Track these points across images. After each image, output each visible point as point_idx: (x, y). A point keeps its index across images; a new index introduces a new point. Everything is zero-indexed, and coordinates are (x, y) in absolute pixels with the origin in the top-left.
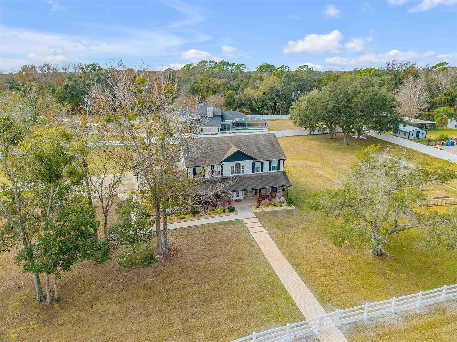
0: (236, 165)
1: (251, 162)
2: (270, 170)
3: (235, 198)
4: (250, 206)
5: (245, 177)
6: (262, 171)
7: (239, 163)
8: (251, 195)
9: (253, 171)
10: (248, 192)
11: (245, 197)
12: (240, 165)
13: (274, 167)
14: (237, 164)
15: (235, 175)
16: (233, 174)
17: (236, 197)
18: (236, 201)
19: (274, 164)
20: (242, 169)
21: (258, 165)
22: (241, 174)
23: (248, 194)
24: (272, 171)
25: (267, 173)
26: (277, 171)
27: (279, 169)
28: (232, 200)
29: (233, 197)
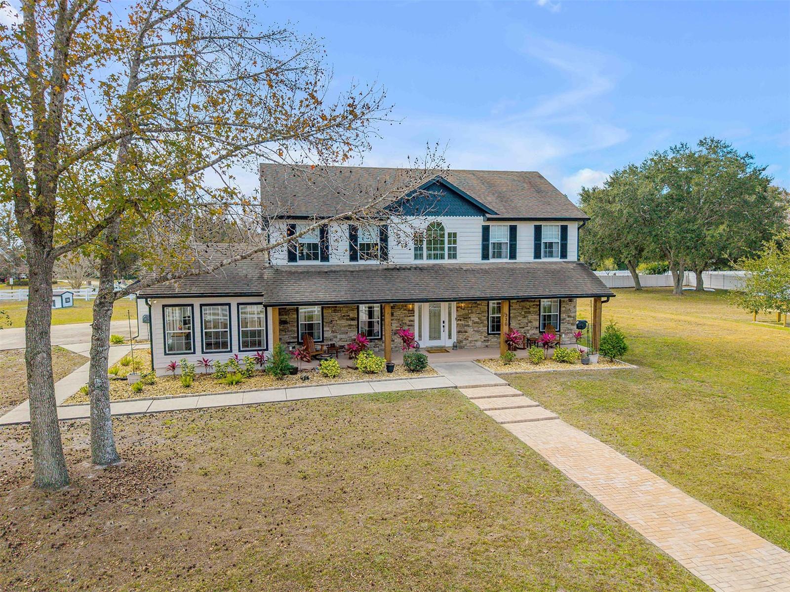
0: (429, 229)
1: (478, 222)
2: (537, 255)
3: (426, 342)
4: (478, 361)
5: (460, 271)
6: (513, 255)
7: (439, 224)
8: (477, 337)
9: (485, 256)
10: (470, 323)
11: (459, 342)
12: (442, 229)
13: (551, 245)
14: (432, 225)
15: (425, 262)
16: (421, 256)
17: (431, 338)
18: (431, 350)
19: (551, 235)
20: (449, 243)
21: (500, 234)
22: (446, 261)
23: (470, 330)
24: (543, 260)
25: (529, 263)
26: (559, 260)
27: (564, 255)
28: (418, 348)
29: (421, 339)
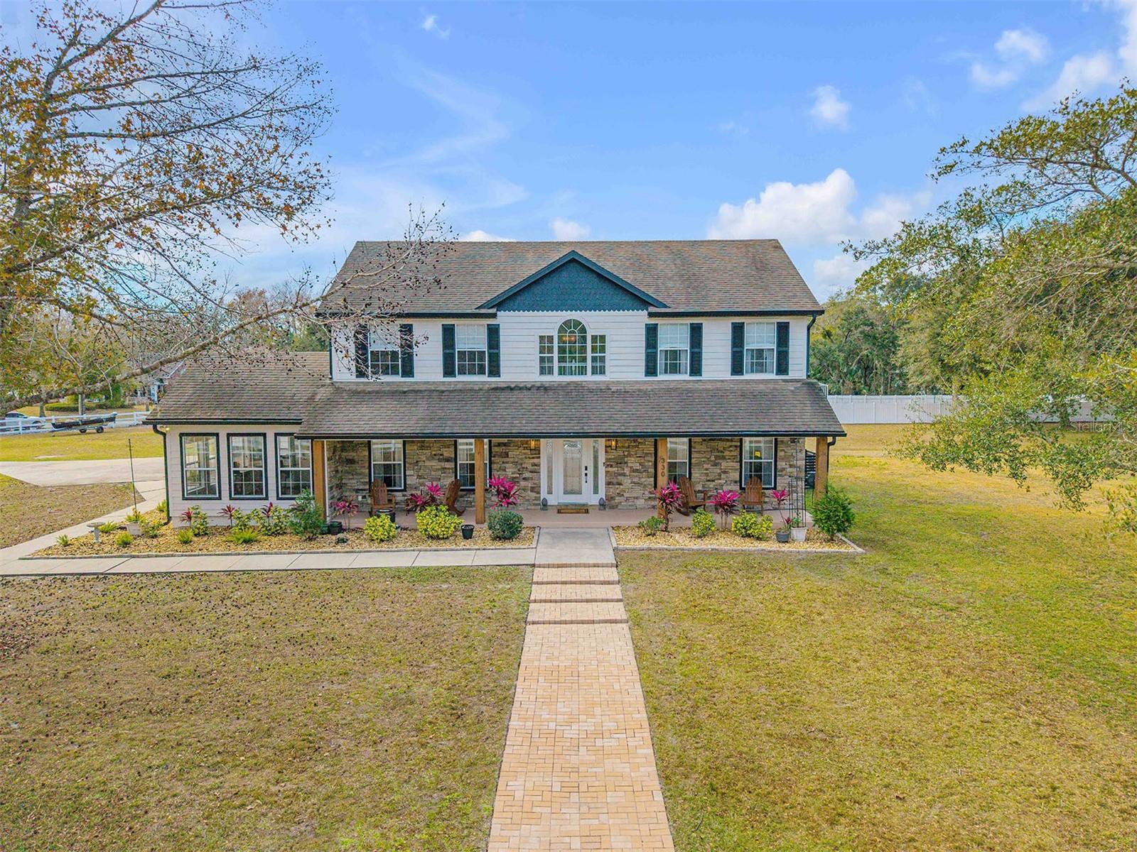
0: (561, 330)
1: (639, 318)
2: (737, 368)
3: (558, 497)
4: (618, 527)
5: (605, 392)
6: (696, 369)
7: (577, 323)
8: (638, 491)
9: (651, 370)
10: (627, 471)
11: (610, 498)
12: (583, 330)
13: (760, 353)
14: (567, 323)
15: (556, 378)
16: (551, 372)
17: (566, 491)
18: (561, 510)
19: (760, 338)
20: (594, 350)
21: (674, 337)
22: (589, 377)
23: (627, 482)
24: (747, 376)
25: (720, 381)
26: (773, 376)
27: (782, 368)
28: (545, 505)
29: (550, 492)
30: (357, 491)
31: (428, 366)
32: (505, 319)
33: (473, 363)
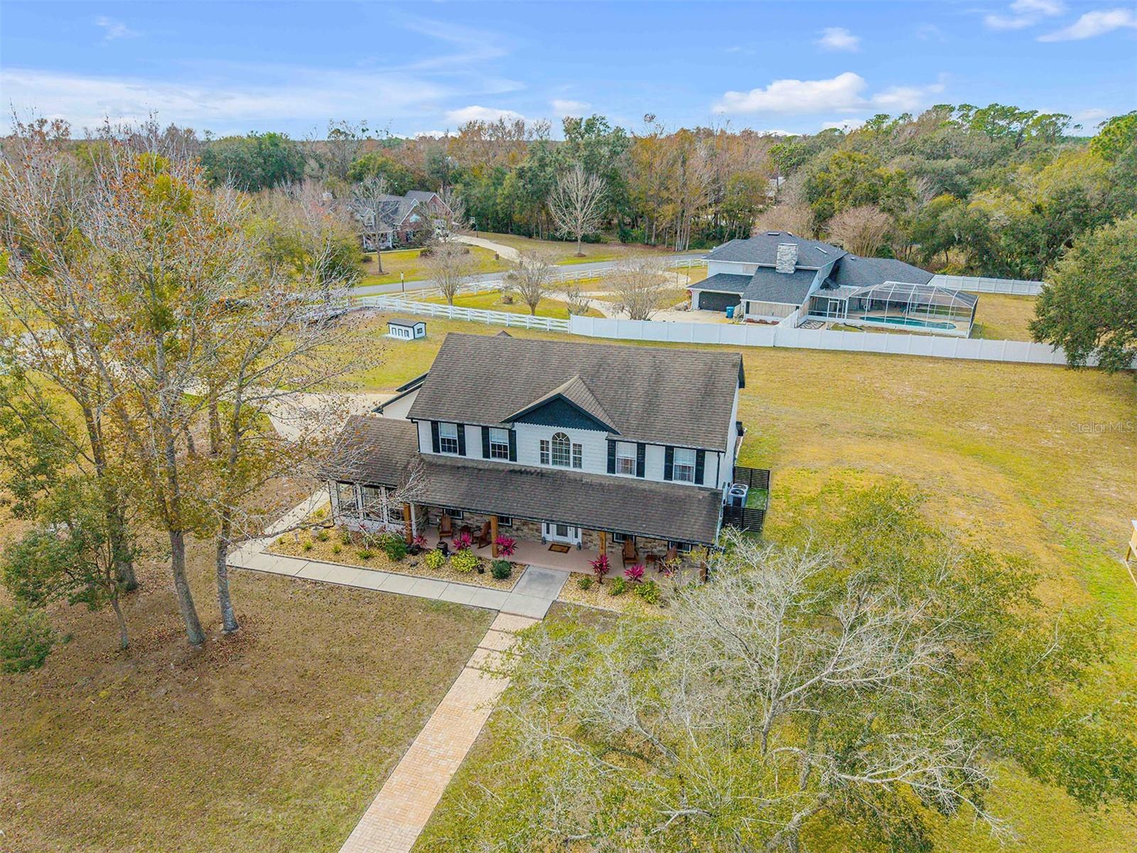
0: (554, 438)
1: (604, 437)
2: (668, 475)
3: (553, 537)
4: (574, 574)
6: (641, 472)
7: (564, 435)
9: (611, 468)
11: (585, 543)
12: (568, 439)
13: (684, 468)
14: (558, 434)
15: (550, 466)
16: (547, 462)
17: (557, 535)
18: (553, 547)
19: (685, 458)
20: (575, 453)
21: (626, 451)
22: (571, 469)
23: (594, 535)
24: (674, 482)
25: (656, 483)
26: (692, 484)
27: (699, 479)
28: (544, 541)
29: (548, 532)
30: (437, 516)
31: (474, 451)
32: (519, 427)
33: (500, 451)
